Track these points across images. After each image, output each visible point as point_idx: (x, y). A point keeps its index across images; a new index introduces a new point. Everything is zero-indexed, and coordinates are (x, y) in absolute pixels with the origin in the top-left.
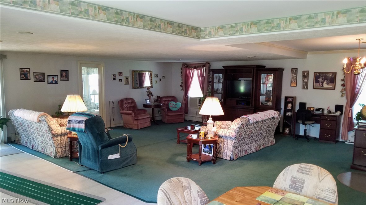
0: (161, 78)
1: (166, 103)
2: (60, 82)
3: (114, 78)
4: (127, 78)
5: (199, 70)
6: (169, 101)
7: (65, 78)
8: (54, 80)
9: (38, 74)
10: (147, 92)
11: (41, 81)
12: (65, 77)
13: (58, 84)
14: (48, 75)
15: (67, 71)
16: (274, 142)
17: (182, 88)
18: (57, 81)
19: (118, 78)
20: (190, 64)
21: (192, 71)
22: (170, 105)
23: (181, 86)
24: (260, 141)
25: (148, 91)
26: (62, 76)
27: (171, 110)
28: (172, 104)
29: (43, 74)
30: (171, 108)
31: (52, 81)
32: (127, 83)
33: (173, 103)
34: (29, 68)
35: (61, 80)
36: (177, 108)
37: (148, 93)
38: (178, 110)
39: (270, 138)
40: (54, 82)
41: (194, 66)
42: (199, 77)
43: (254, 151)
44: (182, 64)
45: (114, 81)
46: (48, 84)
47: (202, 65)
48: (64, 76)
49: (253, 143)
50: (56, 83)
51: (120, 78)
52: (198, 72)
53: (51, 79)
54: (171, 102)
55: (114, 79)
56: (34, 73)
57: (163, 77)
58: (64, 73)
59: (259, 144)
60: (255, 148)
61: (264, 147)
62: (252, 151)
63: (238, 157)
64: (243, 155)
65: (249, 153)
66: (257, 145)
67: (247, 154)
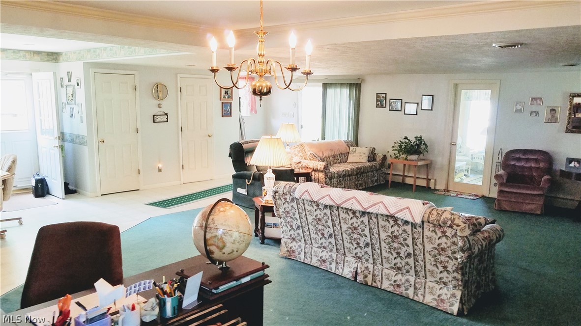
2: (419, 112)
3: (519, 107)
4: (553, 110)
11: (397, 110)
13: (416, 115)
14: (405, 103)
16: (455, 309)
32: (552, 119)
35: (422, 109)
46: (405, 114)
49: (351, 258)
55: (519, 111)
59: (371, 270)
60: (352, 270)
61: (397, 291)
62: (341, 270)
63: (296, 257)
64: (312, 262)
65: (329, 270)
66: (361, 268)
67: (325, 269)
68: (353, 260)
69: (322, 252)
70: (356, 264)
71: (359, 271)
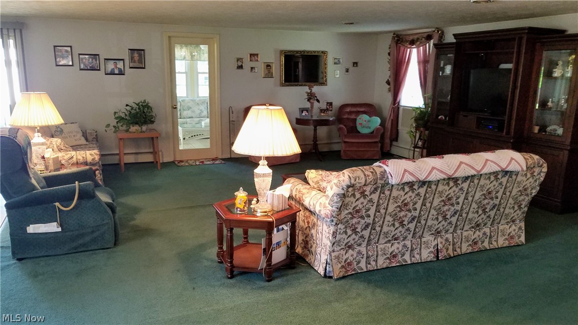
0: (350, 66)
1: (353, 117)
2: (128, 71)
3: (240, 64)
4: (268, 66)
5: (421, 48)
6: (358, 113)
7: (138, 64)
8: (116, 67)
9: (87, 56)
10: (307, 93)
11: (93, 69)
12: (139, 62)
13: (124, 74)
14: (105, 59)
15: (141, 52)
16: (523, 239)
17: (389, 87)
18: (123, 69)
19: (247, 64)
20: (405, 35)
21: (409, 50)
22: (358, 121)
23: (388, 83)
24: (459, 232)
25: (309, 91)
26: (132, 59)
27: (359, 132)
28: (363, 119)
29: (95, 56)
30: (359, 128)
31: (113, 70)
32: (269, 74)
33: (365, 117)
34: (71, 47)
35: (130, 68)
36: (370, 128)
37: (308, 95)
38: (372, 132)
39: (507, 227)
40: (117, 72)
41: (411, 38)
42: (419, 62)
43: (429, 259)
44: (392, 35)
45: (240, 70)
46: (106, 74)
47: (425, 35)
48: (136, 60)
49: (428, 237)
50: (121, 73)
51: (253, 64)
52: (418, 52)
53: (111, 66)
54: (360, 116)
55: (241, 67)
56: (80, 54)
57: (355, 64)
58: (136, 55)
59: (451, 240)
60: (432, 249)
61: (475, 249)
62: (418, 257)
63: (354, 270)
64: (378, 265)
65: (404, 264)
66: (441, 243)
67: (398, 264)
68: (431, 238)
69: (392, 246)
70: (436, 241)
71: (440, 246)
